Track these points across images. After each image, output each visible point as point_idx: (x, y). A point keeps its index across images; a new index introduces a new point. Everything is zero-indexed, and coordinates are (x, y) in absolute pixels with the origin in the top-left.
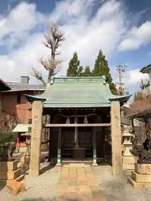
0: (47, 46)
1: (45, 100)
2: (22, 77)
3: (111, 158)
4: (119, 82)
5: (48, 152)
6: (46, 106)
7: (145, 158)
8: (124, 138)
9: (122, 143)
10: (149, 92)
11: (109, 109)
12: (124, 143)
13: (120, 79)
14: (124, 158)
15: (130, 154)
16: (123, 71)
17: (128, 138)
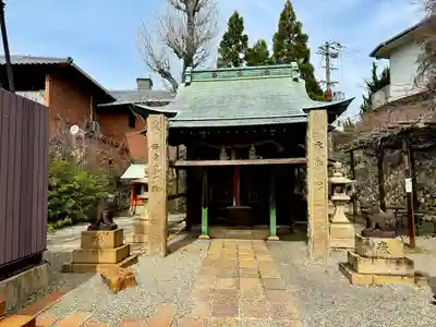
0: (179, 8)
1: (176, 114)
2: (138, 79)
3: (306, 226)
4: (325, 79)
5: (185, 215)
6: (174, 125)
7: (377, 226)
8: (333, 187)
9: (329, 198)
10: (386, 98)
11: (303, 127)
12: (334, 198)
13: (328, 73)
14: (333, 226)
15: (346, 220)
16: (335, 56)
17: (342, 187)
